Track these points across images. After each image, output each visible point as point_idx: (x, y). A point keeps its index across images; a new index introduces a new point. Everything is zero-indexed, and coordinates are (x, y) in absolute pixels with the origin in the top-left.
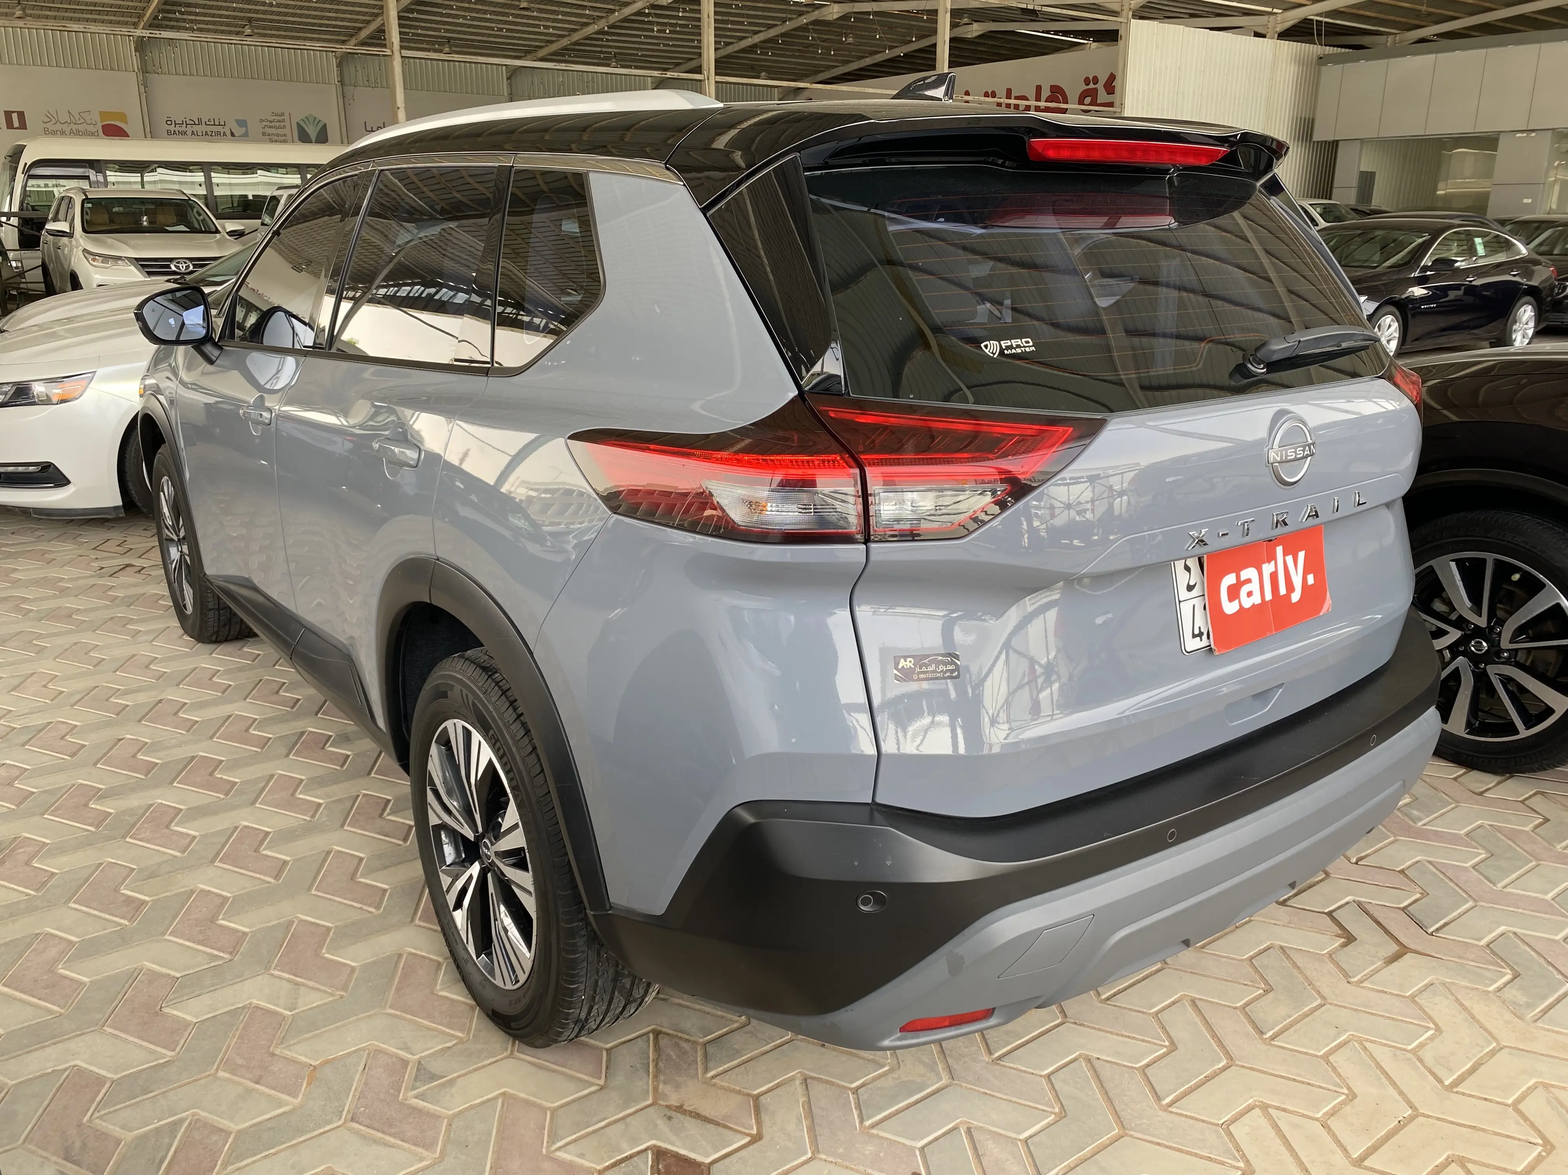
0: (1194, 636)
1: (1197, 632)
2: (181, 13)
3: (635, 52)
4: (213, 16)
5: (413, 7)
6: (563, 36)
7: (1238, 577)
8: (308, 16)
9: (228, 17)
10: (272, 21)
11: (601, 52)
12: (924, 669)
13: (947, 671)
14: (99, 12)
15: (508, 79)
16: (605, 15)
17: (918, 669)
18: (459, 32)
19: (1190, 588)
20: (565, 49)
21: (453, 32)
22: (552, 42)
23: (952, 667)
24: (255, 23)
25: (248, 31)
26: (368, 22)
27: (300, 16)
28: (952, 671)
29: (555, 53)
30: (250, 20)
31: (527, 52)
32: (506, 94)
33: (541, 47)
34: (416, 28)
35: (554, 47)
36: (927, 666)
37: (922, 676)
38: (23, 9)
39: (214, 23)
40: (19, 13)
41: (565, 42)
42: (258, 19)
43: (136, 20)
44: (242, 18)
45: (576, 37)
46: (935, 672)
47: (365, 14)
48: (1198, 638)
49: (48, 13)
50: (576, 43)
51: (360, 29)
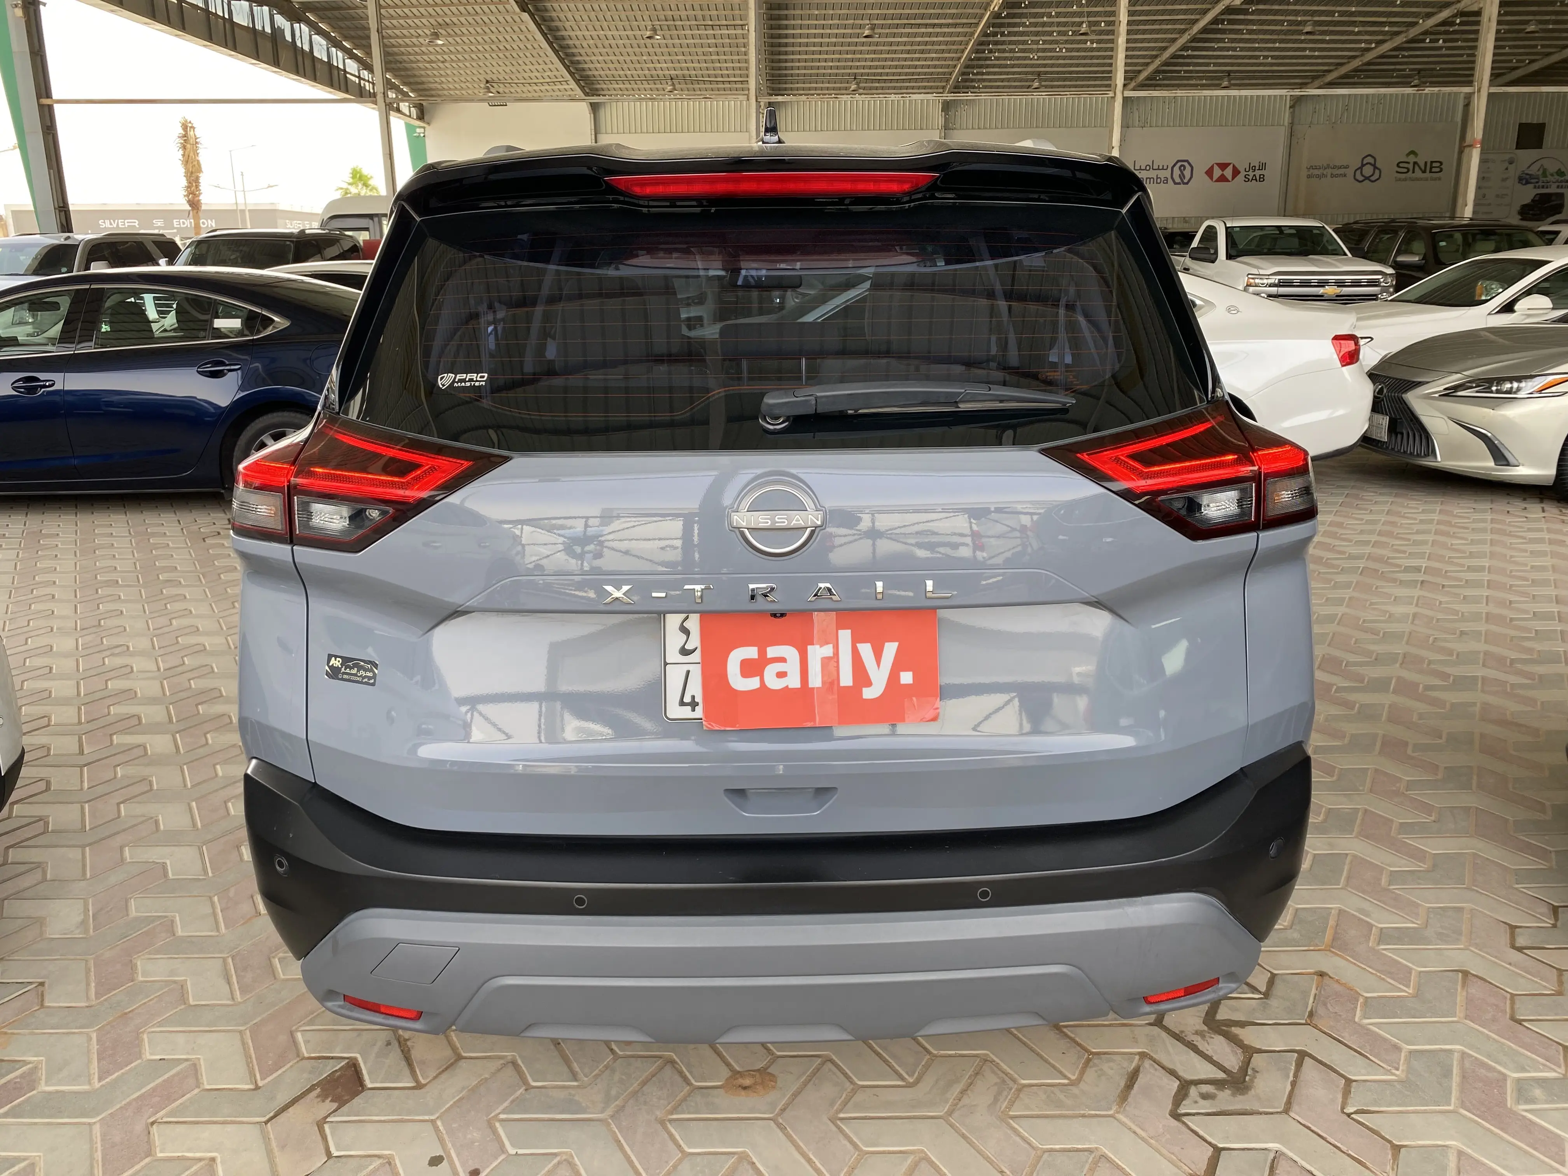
0: (682, 703)
1: (687, 699)
2: (974, 74)
3: (1432, 66)
4: (1008, 73)
5: (1189, 45)
6: (1354, 57)
7: (762, 652)
8: (1091, 65)
9: (1019, 73)
10: (1058, 73)
11: (1393, 70)
12: (348, 671)
13: (366, 677)
14: (916, 80)
15: (1290, 107)
16: (1404, 29)
17: (343, 670)
18: (1239, 65)
19: (684, 652)
20: (1356, 70)
21: (1232, 65)
22: (1342, 64)
23: (370, 674)
24: (1043, 77)
25: (1036, 84)
26: (1147, 64)
27: (1084, 65)
28: (369, 678)
29: (1345, 76)
30: (1039, 74)
31: (1314, 78)
32: (1286, 123)
33: (1329, 71)
34: (1188, 65)
35: (1343, 70)
36: (351, 668)
37: (345, 676)
38: (857, 84)
39: (1009, 80)
40: (853, 87)
41: (1356, 63)
42: (1046, 73)
43: (944, 84)
44: (1032, 73)
45: (1369, 56)
46: (355, 675)
47: (1144, 57)
48: (689, 708)
49: (877, 85)
50: (1369, 63)
51: (1140, 72)
